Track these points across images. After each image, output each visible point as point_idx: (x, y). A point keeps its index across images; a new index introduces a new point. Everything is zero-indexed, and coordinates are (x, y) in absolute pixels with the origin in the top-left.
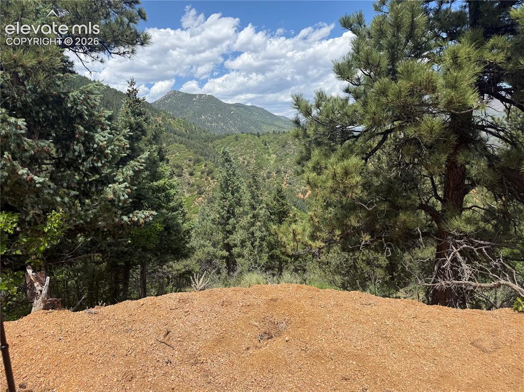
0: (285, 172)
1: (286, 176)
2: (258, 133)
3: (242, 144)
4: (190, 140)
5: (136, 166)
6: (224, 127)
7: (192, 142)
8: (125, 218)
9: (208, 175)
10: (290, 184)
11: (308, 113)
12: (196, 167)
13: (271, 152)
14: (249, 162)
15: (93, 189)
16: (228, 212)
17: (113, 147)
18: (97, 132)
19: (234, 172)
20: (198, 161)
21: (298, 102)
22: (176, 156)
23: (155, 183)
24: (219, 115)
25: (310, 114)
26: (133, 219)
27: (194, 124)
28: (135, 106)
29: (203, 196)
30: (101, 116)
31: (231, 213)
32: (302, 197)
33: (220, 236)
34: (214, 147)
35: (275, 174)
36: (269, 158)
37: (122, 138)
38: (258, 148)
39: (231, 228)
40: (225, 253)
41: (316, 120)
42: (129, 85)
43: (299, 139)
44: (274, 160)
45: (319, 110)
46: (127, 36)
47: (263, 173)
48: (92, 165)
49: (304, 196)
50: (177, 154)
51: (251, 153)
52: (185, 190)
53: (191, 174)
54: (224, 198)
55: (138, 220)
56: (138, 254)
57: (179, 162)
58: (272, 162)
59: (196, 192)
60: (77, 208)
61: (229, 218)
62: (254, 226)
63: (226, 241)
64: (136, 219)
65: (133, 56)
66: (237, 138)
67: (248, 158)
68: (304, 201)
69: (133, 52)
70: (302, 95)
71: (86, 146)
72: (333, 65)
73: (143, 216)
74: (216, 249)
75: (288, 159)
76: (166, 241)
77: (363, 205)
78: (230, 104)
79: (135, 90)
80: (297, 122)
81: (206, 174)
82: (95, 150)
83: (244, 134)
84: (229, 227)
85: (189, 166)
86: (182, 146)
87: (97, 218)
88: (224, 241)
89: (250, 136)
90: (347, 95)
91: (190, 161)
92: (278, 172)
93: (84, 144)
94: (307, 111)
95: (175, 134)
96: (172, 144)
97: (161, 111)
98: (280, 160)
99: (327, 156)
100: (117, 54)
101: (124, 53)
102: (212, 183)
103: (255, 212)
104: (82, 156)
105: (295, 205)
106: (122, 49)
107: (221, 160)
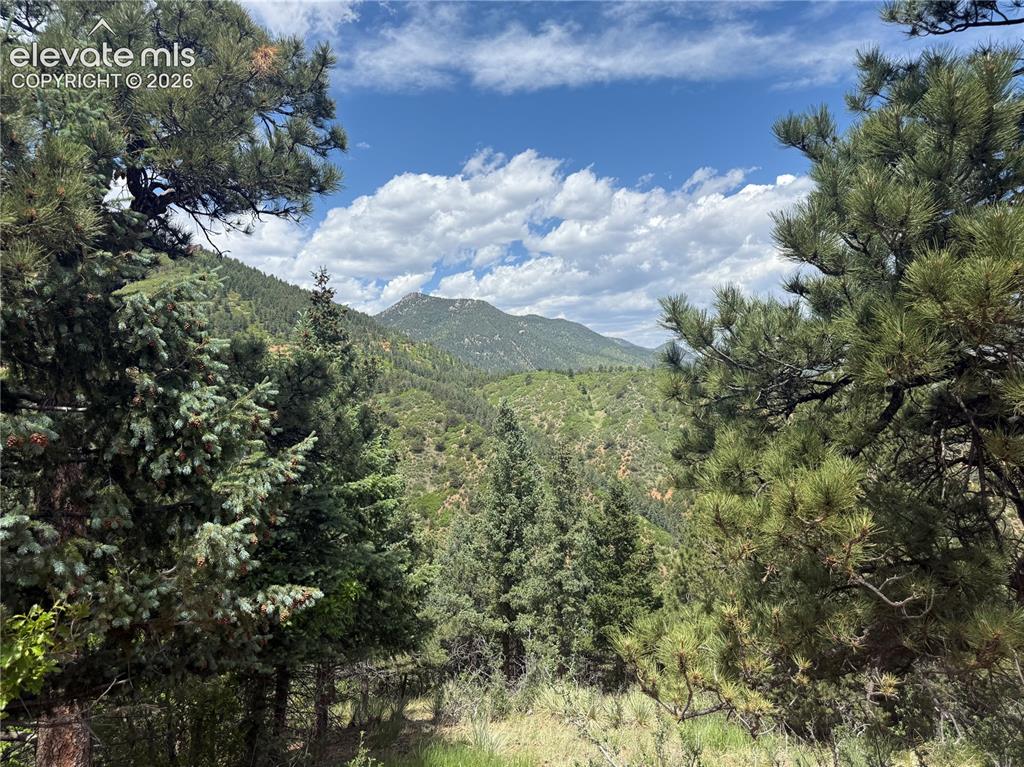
0: (624, 447)
1: (626, 454)
2: (570, 370)
3: (538, 390)
4: (440, 383)
5: (282, 472)
6: (506, 358)
7: (444, 386)
8: (245, 605)
9: (471, 450)
10: (634, 470)
11: (702, 339)
12: (451, 435)
13: (595, 406)
14: (552, 426)
15: (173, 529)
16: (509, 535)
17: (226, 424)
18: (190, 390)
19: (522, 452)
20: (453, 423)
21: (676, 314)
22: (413, 413)
23: (354, 485)
24: (497, 337)
25: (709, 344)
26: (263, 607)
27: (448, 353)
28: (325, 323)
29: (462, 491)
30: (201, 352)
31: (515, 539)
32: (659, 497)
33: (491, 585)
34: (485, 397)
35: (603, 451)
36: (591, 417)
37: (250, 403)
38: (570, 398)
39: (514, 569)
40: (501, 625)
41: (724, 356)
42: (316, 282)
43: (679, 400)
44: (601, 421)
45: (728, 333)
46: (286, 171)
47: (580, 447)
48: (168, 471)
49: (663, 495)
50: (416, 410)
51: (556, 408)
52: (427, 479)
53: (440, 448)
54: (501, 504)
55: (276, 611)
56: (304, 646)
57: (417, 425)
58: (597, 426)
59: (448, 483)
60: (113, 589)
61: (509, 548)
62: (562, 568)
63: (503, 598)
64: (270, 608)
65: (304, 217)
66: (529, 380)
67: (550, 418)
68: (663, 506)
69: (305, 209)
70: (683, 298)
71: (158, 423)
72: (774, 225)
73: (289, 601)
74: (481, 615)
75: (630, 420)
76: (370, 613)
77: (871, 586)
78: (517, 317)
79: (329, 292)
80: (673, 359)
81: (467, 447)
82: (178, 433)
83: (543, 373)
84: (510, 568)
85: (437, 432)
86: (426, 393)
87: (171, 605)
88: (499, 597)
89: (553, 375)
90: (793, 297)
91: (439, 422)
92: (610, 445)
93: (154, 418)
94: (702, 336)
95: (413, 371)
96: (407, 390)
97: (391, 329)
98: (613, 421)
99: (755, 445)
100: (272, 213)
101: (286, 211)
102: (480, 466)
103: (565, 538)
104: (147, 448)
105: (644, 515)
106: (283, 203)
107: (498, 427)
